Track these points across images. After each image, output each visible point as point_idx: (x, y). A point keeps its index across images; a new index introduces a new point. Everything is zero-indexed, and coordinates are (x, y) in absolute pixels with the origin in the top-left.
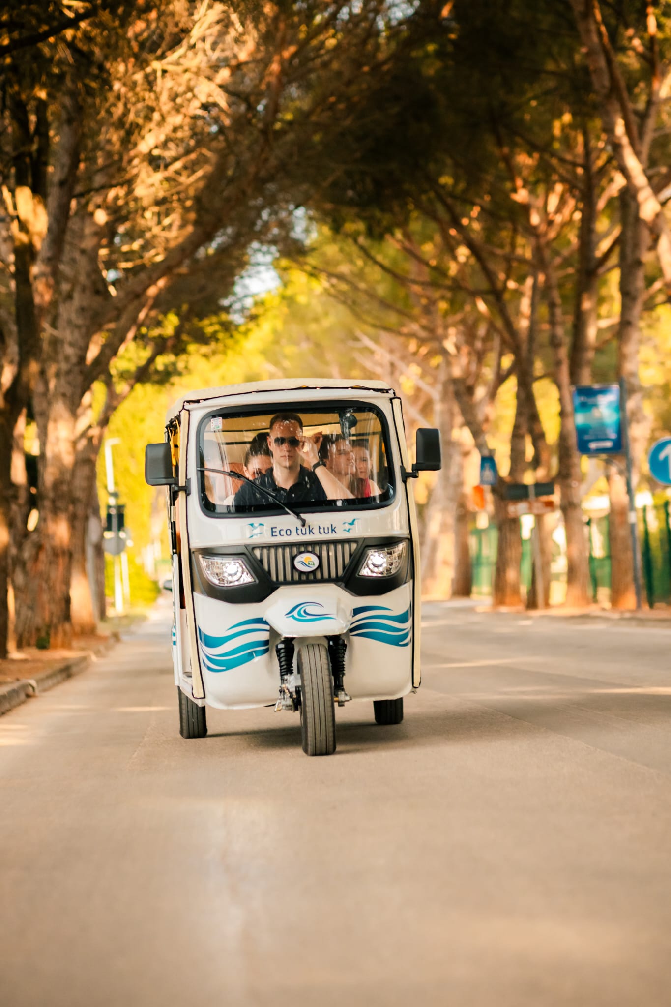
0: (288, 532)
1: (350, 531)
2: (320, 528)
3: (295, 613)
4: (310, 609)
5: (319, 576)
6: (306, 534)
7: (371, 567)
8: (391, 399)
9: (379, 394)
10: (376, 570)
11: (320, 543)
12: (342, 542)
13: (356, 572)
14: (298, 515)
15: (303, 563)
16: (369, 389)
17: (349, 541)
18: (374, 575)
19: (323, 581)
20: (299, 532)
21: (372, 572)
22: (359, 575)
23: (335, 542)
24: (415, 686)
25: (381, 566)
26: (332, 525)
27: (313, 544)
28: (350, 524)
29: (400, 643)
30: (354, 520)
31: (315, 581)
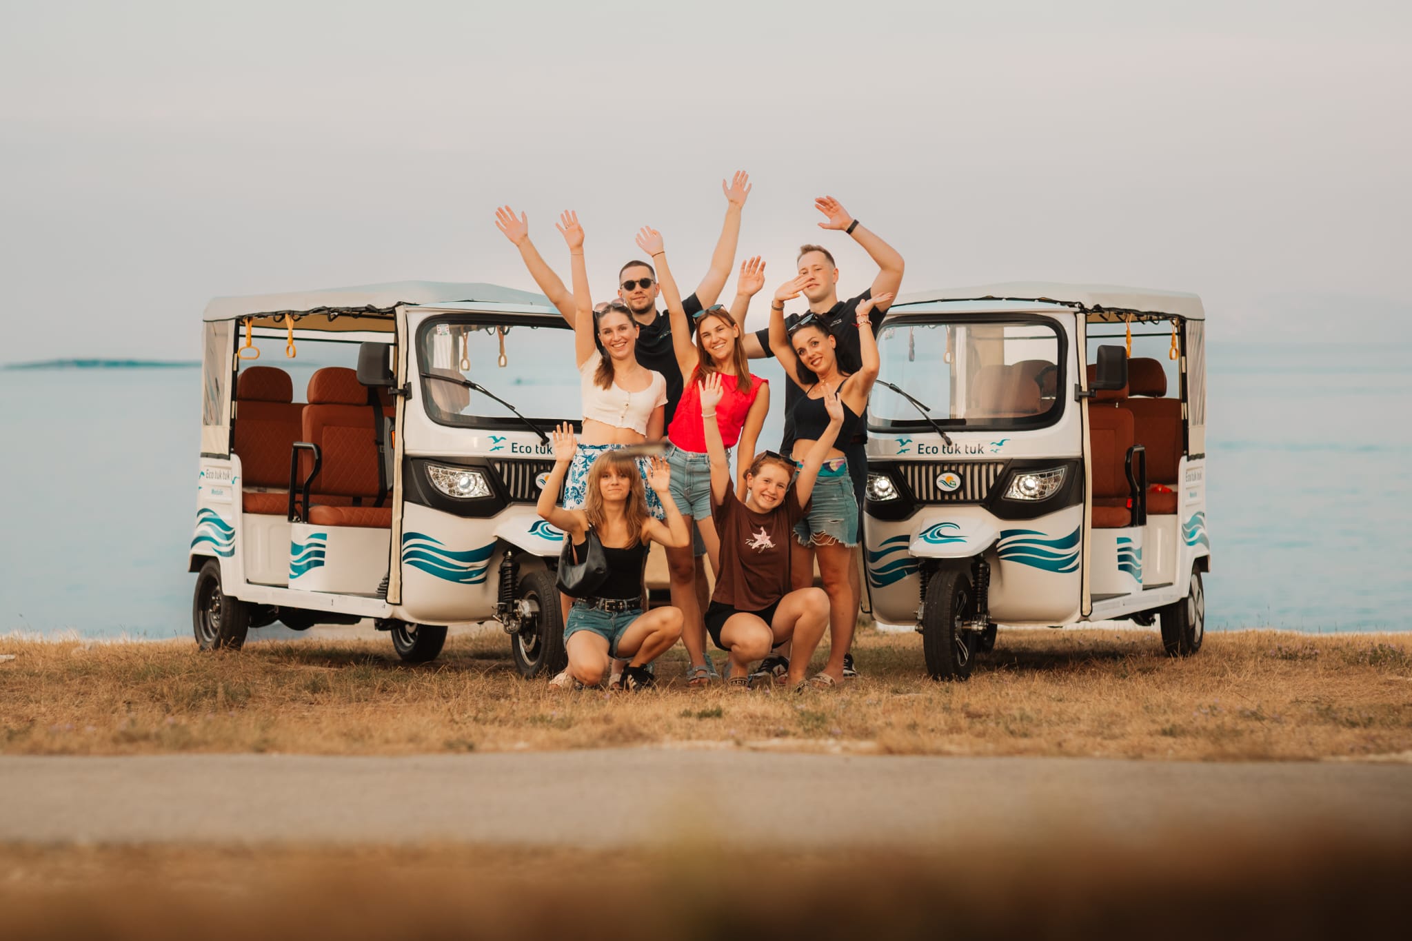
0: (935, 449)
1: (998, 451)
2: (966, 447)
3: (928, 534)
4: (944, 531)
5: (962, 497)
6: (952, 453)
7: (1023, 489)
8: (1075, 314)
9: (1066, 307)
10: (1028, 492)
11: (965, 463)
12: (988, 463)
13: (1002, 494)
14: (942, 433)
15: (945, 483)
16: (1055, 302)
17: (996, 463)
18: (1027, 498)
19: (966, 502)
20: (946, 450)
21: (1025, 495)
22: (1004, 498)
23: (981, 463)
24: (1084, 614)
25: (1033, 489)
26: (979, 445)
27: (958, 463)
28: (998, 444)
29: (1059, 569)
30: (1003, 441)
31: (958, 502)
